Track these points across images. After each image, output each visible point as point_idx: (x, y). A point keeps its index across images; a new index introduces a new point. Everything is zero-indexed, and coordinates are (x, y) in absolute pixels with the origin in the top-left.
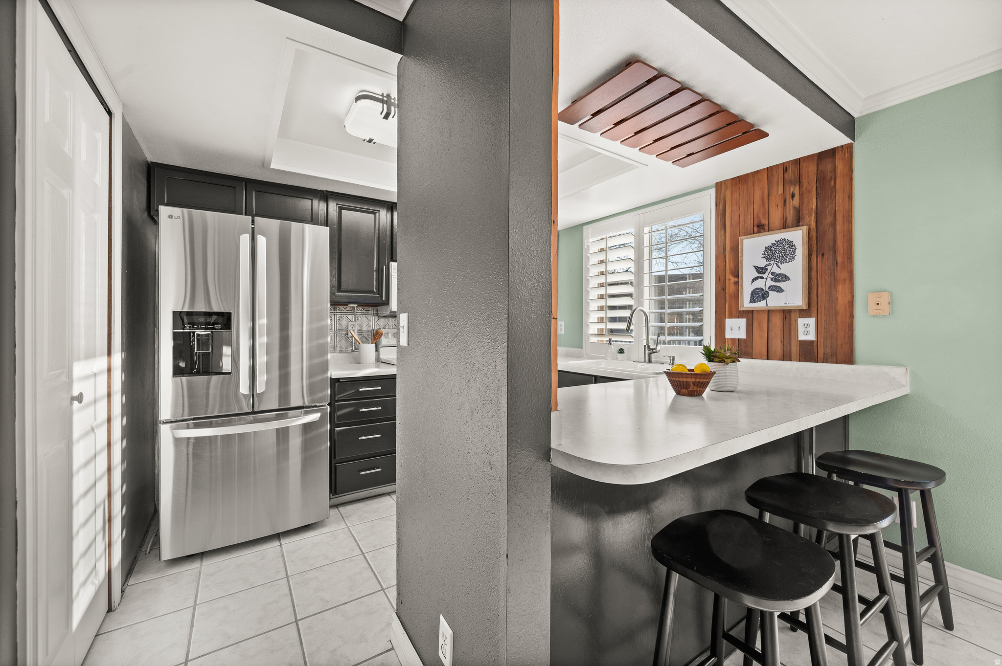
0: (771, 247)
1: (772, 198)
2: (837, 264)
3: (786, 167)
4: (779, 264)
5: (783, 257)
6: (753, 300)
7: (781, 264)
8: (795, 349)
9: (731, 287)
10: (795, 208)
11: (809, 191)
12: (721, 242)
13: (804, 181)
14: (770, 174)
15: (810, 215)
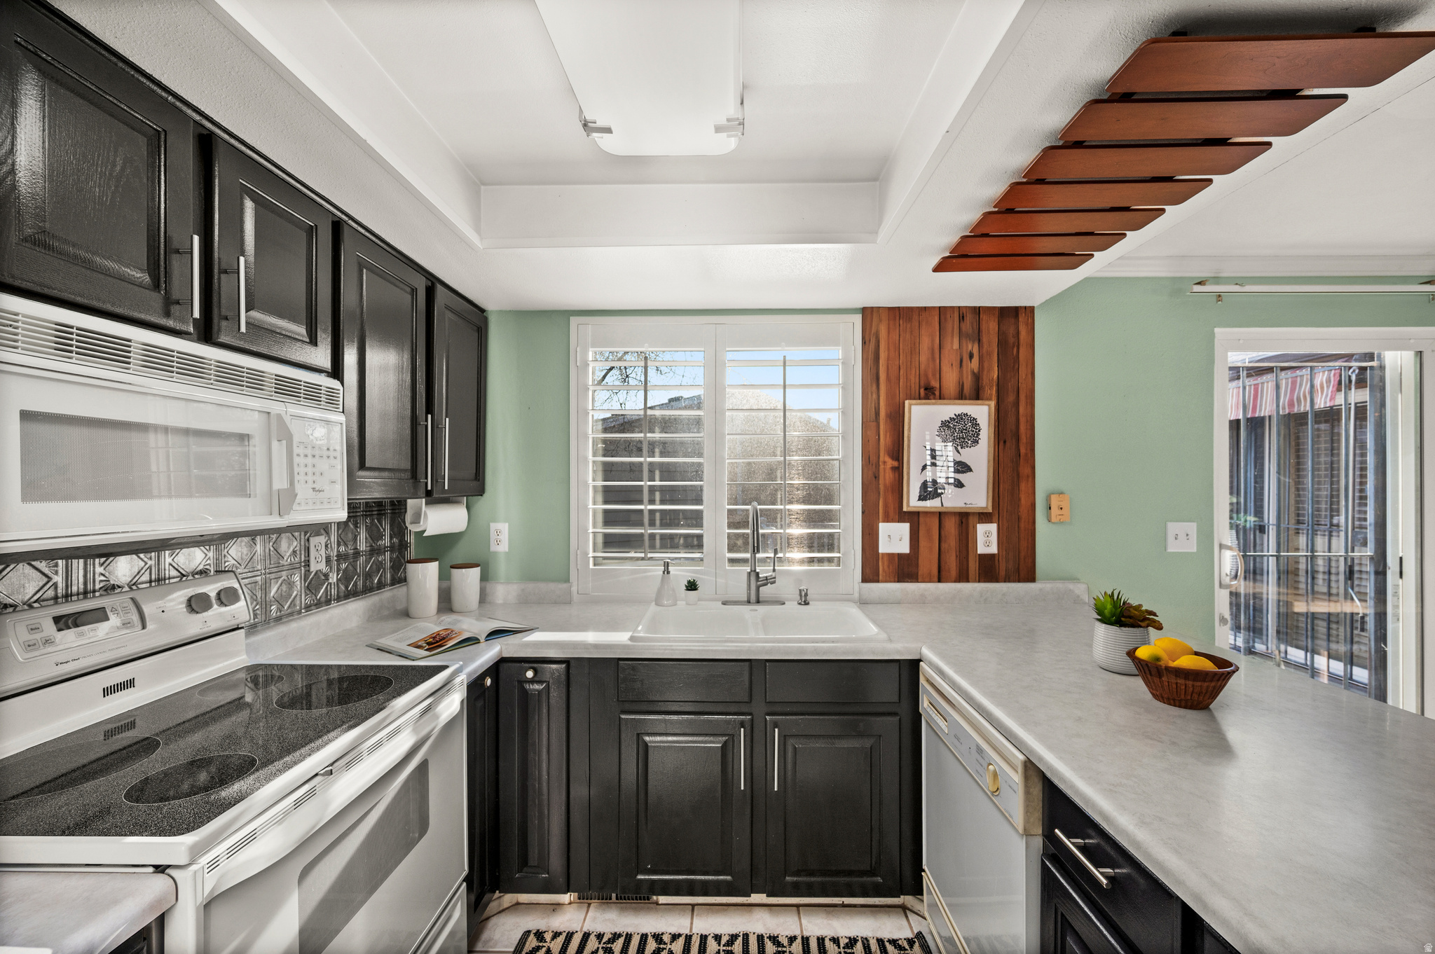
0: (949, 423)
1: (945, 352)
2: (1020, 455)
3: (963, 314)
4: (959, 448)
5: (964, 439)
6: (922, 498)
7: (962, 448)
8: (973, 566)
9: (887, 475)
10: (973, 373)
11: (989, 354)
12: (871, 403)
13: (985, 339)
14: (942, 317)
15: (991, 388)
